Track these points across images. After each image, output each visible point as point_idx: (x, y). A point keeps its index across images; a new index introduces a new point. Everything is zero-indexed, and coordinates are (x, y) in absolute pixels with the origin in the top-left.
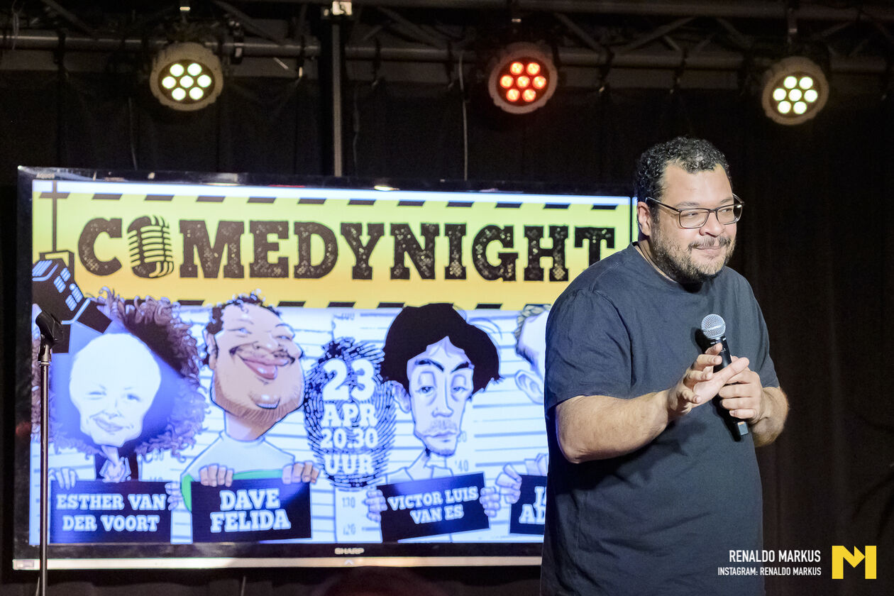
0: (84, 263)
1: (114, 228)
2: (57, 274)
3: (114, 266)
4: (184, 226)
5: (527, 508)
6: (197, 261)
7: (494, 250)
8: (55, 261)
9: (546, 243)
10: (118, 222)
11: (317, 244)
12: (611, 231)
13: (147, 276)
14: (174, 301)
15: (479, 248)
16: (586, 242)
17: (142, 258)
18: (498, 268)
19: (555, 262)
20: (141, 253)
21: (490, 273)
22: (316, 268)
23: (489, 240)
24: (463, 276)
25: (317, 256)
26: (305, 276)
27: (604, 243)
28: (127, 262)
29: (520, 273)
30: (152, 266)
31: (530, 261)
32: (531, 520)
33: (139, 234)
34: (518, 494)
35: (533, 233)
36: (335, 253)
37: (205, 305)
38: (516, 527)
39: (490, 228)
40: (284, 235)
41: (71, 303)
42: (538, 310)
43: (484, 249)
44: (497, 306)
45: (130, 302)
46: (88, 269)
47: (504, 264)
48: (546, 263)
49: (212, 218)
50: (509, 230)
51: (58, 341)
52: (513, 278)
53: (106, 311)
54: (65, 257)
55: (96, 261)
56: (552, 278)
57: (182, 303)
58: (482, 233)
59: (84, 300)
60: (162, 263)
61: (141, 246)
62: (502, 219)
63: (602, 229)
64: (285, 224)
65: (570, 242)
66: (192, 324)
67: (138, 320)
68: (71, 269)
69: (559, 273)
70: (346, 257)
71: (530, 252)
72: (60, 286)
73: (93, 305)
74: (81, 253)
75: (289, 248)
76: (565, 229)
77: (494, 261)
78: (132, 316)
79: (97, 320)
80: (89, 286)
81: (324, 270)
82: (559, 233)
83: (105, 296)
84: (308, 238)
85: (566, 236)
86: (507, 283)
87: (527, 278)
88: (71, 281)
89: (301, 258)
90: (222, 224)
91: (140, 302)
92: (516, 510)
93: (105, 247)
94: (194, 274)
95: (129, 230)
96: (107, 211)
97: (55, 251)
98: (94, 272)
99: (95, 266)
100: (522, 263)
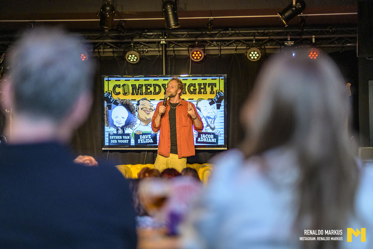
0: (114, 93)
1: (119, 86)
2: (109, 95)
3: (119, 93)
4: (132, 85)
5: (199, 138)
6: (135, 92)
7: (192, 88)
8: (108, 93)
9: (202, 86)
10: (120, 85)
11: (157, 88)
12: (216, 84)
13: (125, 95)
14: (130, 100)
15: (189, 88)
16: (210, 86)
17: (124, 92)
18: (193, 92)
19: (204, 90)
20: (124, 91)
21: (191, 93)
22: (157, 93)
23: (191, 86)
24: (186, 94)
25: (157, 90)
26: (155, 94)
27: (214, 86)
28: (122, 93)
29: (197, 93)
30: (126, 93)
31: (199, 90)
32: (200, 141)
33: (124, 87)
34: (197, 136)
35: (200, 85)
36: (161, 90)
37: (136, 100)
38: (197, 142)
39: (191, 84)
40: (151, 87)
41: (112, 101)
42: (201, 100)
43: (190, 88)
44: (193, 99)
45: (122, 100)
46: (114, 94)
47: (194, 91)
48: (202, 90)
49: (137, 83)
50: (195, 84)
51: (110, 107)
52: (196, 94)
53: (118, 102)
54: (110, 92)
55: (116, 92)
56: (204, 94)
57: (132, 100)
58: (189, 85)
59: (114, 100)
60: (128, 92)
61: (124, 89)
62: (193, 82)
63: (214, 83)
64: (151, 84)
65: (207, 86)
66: (134, 104)
67: (124, 104)
68: (111, 94)
69: (205, 92)
70: (163, 90)
71: (199, 88)
72: (110, 98)
73: (116, 101)
74: (113, 91)
75: (152, 89)
76: (206, 84)
77: (192, 90)
78: (123, 102)
79: (116, 104)
80: (115, 97)
81: (159, 93)
82: (205, 84)
83: (118, 99)
84: (156, 87)
85: (206, 85)
86: (194, 95)
87: (198, 94)
88: (112, 96)
89: (154, 91)
90: (139, 85)
91: (124, 100)
92: (197, 139)
93: (118, 90)
94: (134, 94)
95: (122, 87)
96: (118, 83)
97: (108, 91)
98: (116, 95)
99: (116, 94)
100: (197, 91)
